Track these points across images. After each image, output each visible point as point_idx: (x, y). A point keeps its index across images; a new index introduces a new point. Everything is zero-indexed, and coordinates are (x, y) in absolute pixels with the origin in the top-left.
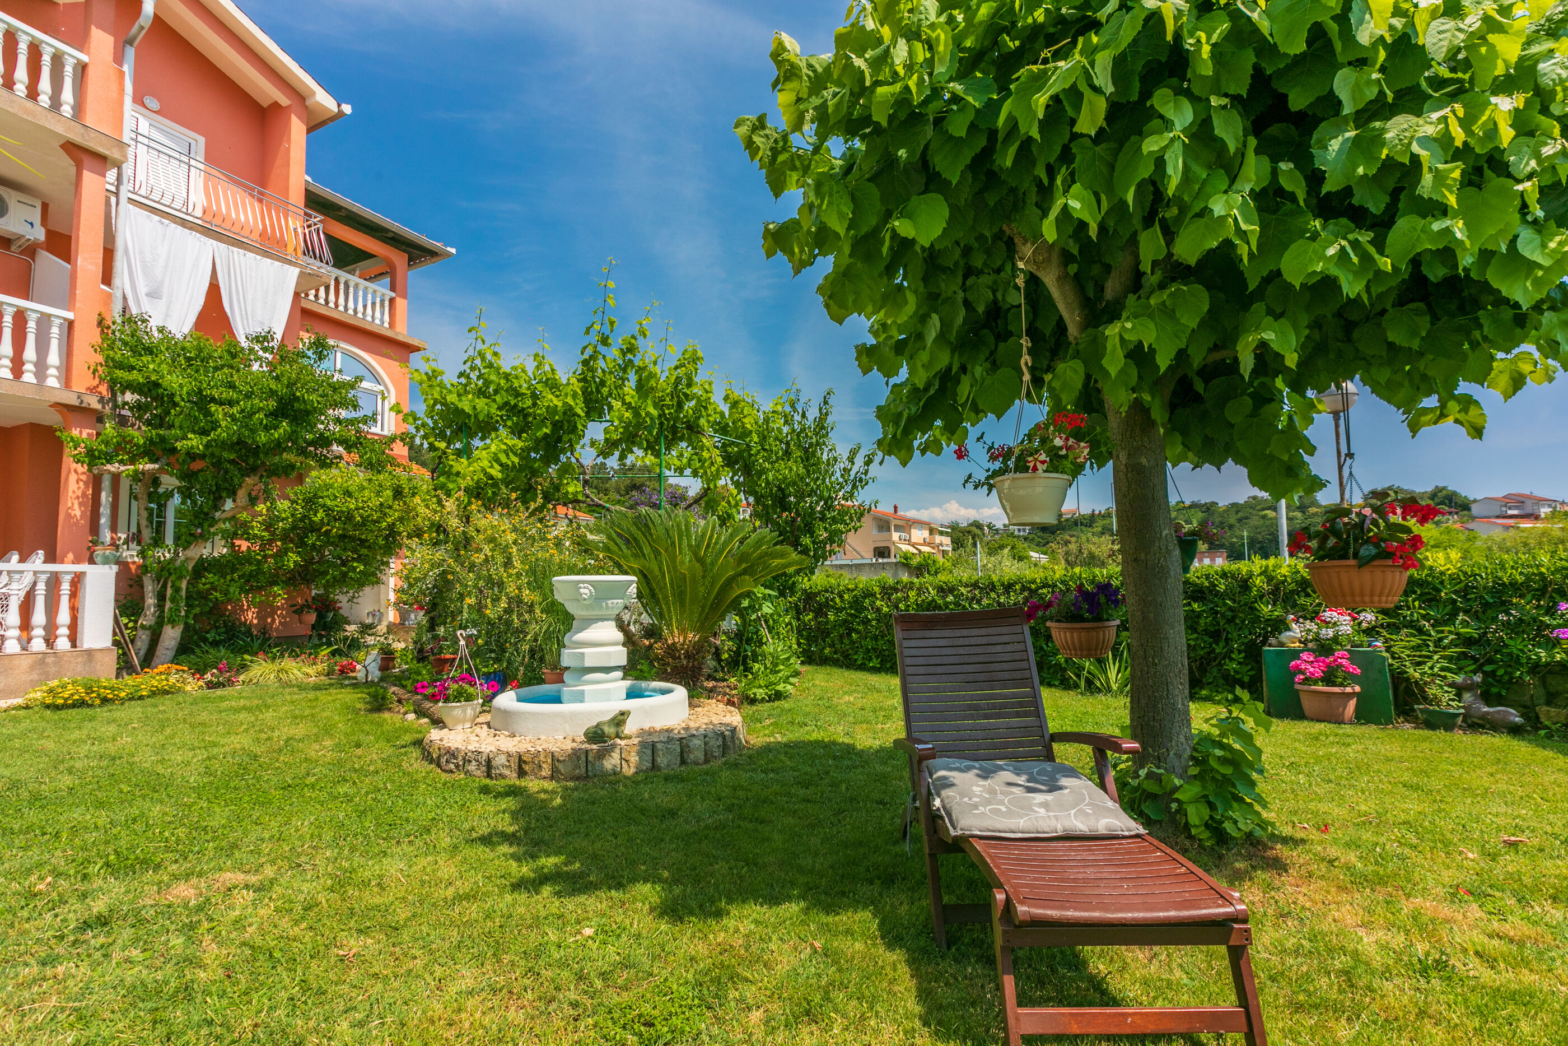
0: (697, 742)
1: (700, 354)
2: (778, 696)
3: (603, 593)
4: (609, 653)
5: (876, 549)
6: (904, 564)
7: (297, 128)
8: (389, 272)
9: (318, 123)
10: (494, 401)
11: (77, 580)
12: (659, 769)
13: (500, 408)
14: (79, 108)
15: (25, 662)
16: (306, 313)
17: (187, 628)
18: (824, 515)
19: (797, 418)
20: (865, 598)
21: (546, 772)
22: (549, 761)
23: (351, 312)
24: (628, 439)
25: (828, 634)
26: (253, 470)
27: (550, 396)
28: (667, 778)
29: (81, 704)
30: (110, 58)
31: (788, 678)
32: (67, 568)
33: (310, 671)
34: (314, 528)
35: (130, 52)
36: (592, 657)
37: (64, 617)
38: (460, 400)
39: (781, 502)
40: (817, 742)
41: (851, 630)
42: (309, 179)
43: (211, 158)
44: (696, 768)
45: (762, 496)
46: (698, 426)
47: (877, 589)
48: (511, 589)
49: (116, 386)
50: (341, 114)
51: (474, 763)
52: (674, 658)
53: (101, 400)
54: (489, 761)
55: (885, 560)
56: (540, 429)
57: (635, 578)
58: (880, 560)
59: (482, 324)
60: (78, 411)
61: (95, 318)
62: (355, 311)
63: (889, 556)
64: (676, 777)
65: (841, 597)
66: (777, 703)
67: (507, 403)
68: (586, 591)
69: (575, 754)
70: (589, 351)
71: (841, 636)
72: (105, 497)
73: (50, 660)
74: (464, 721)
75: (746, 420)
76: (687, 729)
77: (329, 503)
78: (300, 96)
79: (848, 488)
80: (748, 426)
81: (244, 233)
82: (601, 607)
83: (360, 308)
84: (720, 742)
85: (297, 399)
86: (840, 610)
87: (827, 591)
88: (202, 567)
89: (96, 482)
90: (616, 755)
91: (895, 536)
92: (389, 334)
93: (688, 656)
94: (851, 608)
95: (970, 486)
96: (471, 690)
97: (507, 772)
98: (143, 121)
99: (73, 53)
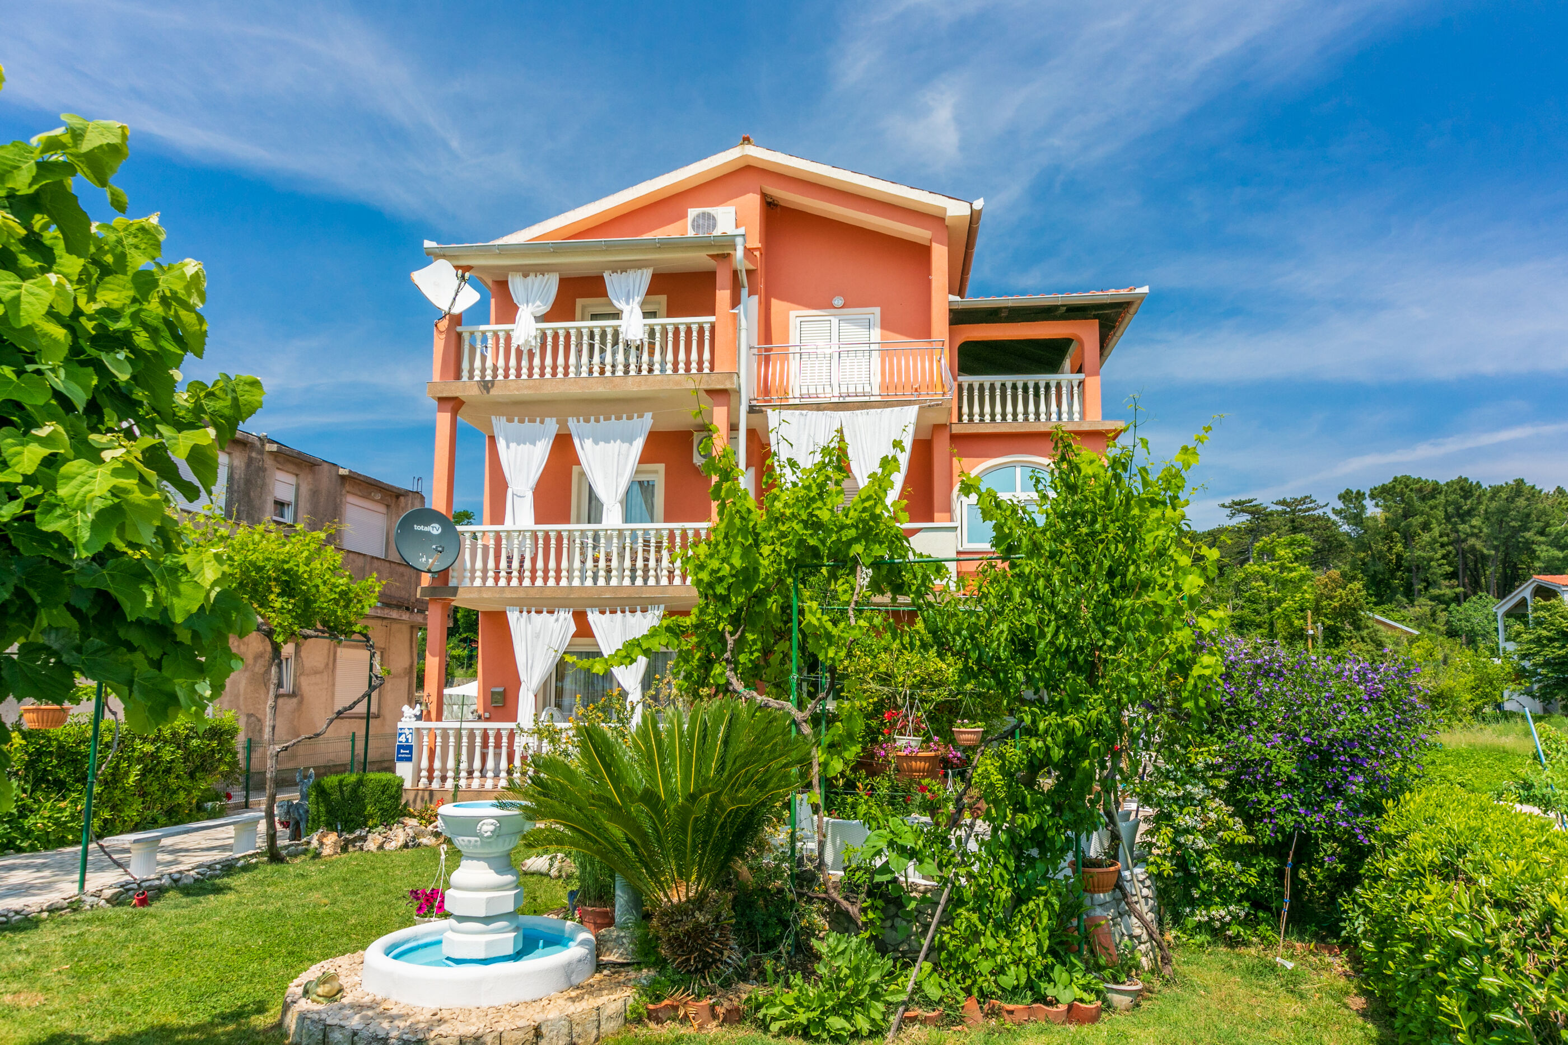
30: (729, 307)
35: (745, 293)
42: (954, 298)
43: (886, 325)
50: (974, 212)
78: (935, 219)
92: (1079, 427)
98: (835, 321)
99: (706, 320)
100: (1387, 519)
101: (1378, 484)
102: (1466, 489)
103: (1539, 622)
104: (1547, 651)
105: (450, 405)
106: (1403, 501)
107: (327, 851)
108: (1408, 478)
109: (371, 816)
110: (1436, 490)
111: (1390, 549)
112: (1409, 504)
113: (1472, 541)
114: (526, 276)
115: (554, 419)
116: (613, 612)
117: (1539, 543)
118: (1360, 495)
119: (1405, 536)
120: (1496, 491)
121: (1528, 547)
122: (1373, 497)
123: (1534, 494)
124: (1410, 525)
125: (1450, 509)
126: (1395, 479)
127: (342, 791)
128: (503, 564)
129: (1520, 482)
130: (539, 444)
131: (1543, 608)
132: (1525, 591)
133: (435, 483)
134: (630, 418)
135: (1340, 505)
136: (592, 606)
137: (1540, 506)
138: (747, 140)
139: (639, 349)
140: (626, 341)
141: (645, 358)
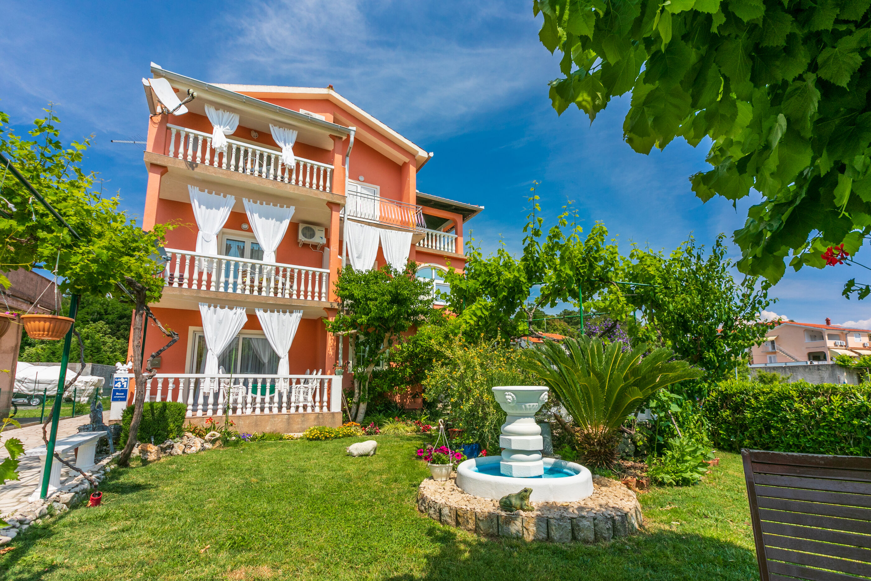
0: (586, 523)
1: (605, 229)
2: (686, 482)
3: (522, 398)
4: (528, 441)
5: (810, 354)
6: (840, 366)
7: (412, 170)
8: (454, 228)
9: (421, 166)
10: (478, 280)
11: (330, 381)
12: (552, 541)
13: (481, 285)
14: (331, 188)
15: (312, 417)
16: (418, 253)
17: (368, 404)
18: (726, 334)
19: (694, 260)
20: (782, 400)
21: (471, 526)
22: (474, 518)
23: (438, 249)
24: (555, 292)
25: (747, 429)
26: (388, 329)
27: (507, 273)
28: (556, 552)
29: (318, 439)
30: (341, 164)
31: (696, 467)
32: (328, 376)
33: (408, 429)
34: (417, 355)
35: (348, 159)
36: (516, 442)
37: (325, 398)
38: (461, 283)
39: (684, 326)
40: (711, 539)
41: (768, 428)
42: (418, 191)
43: (382, 195)
44: (583, 547)
45: (666, 322)
46: (607, 278)
47: (794, 393)
48: (476, 393)
49: (344, 298)
50: (429, 157)
51: (433, 509)
52: (590, 444)
53: (338, 305)
54: (440, 510)
55: (821, 363)
56: (501, 293)
57: (547, 388)
58: (815, 363)
59: (473, 239)
60: (330, 310)
61: (336, 270)
62: (440, 248)
63: (825, 359)
64: (562, 552)
65: (756, 398)
66: (684, 489)
67: (485, 281)
68: (510, 397)
69: (491, 517)
70: (528, 241)
71: (760, 431)
72: (341, 346)
73: (320, 416)
74: (441, 476)
75: (649, 269)
76: (581, 509)
77: (421, 343)
78: (412, 155)
79: (749, 310)
80: (652, 273)
81: (391, 222)
82: (521, 409)
83: (442, 246)
84: (609, 525)
85: (399, 294)
86: (755, 410)
87: (742, 393)
88: (375, 375)
89: (337, 339)
90: (518, 523)
91: (830, 343)
92: (455, 256)
93: (600, 443)
94: (768, 408)
95: (854, 295)
96: (444, 457)
97: (449, 520)
98: (359, 187)
99: (329, 166)
105: (161, 170)
107: (152, 457)
109: (171, 431)
114: (217, 109)
115: (233, 197)
116: (272, 311)
127: (153, 414)
128: (196, 276)
130: (222, 209)
133: (145, 218)
134: (282, 207)
136: (259, 308)
138: (331, 87)
139: (291, 171)
140: (283, 165)
141: (294, 176)
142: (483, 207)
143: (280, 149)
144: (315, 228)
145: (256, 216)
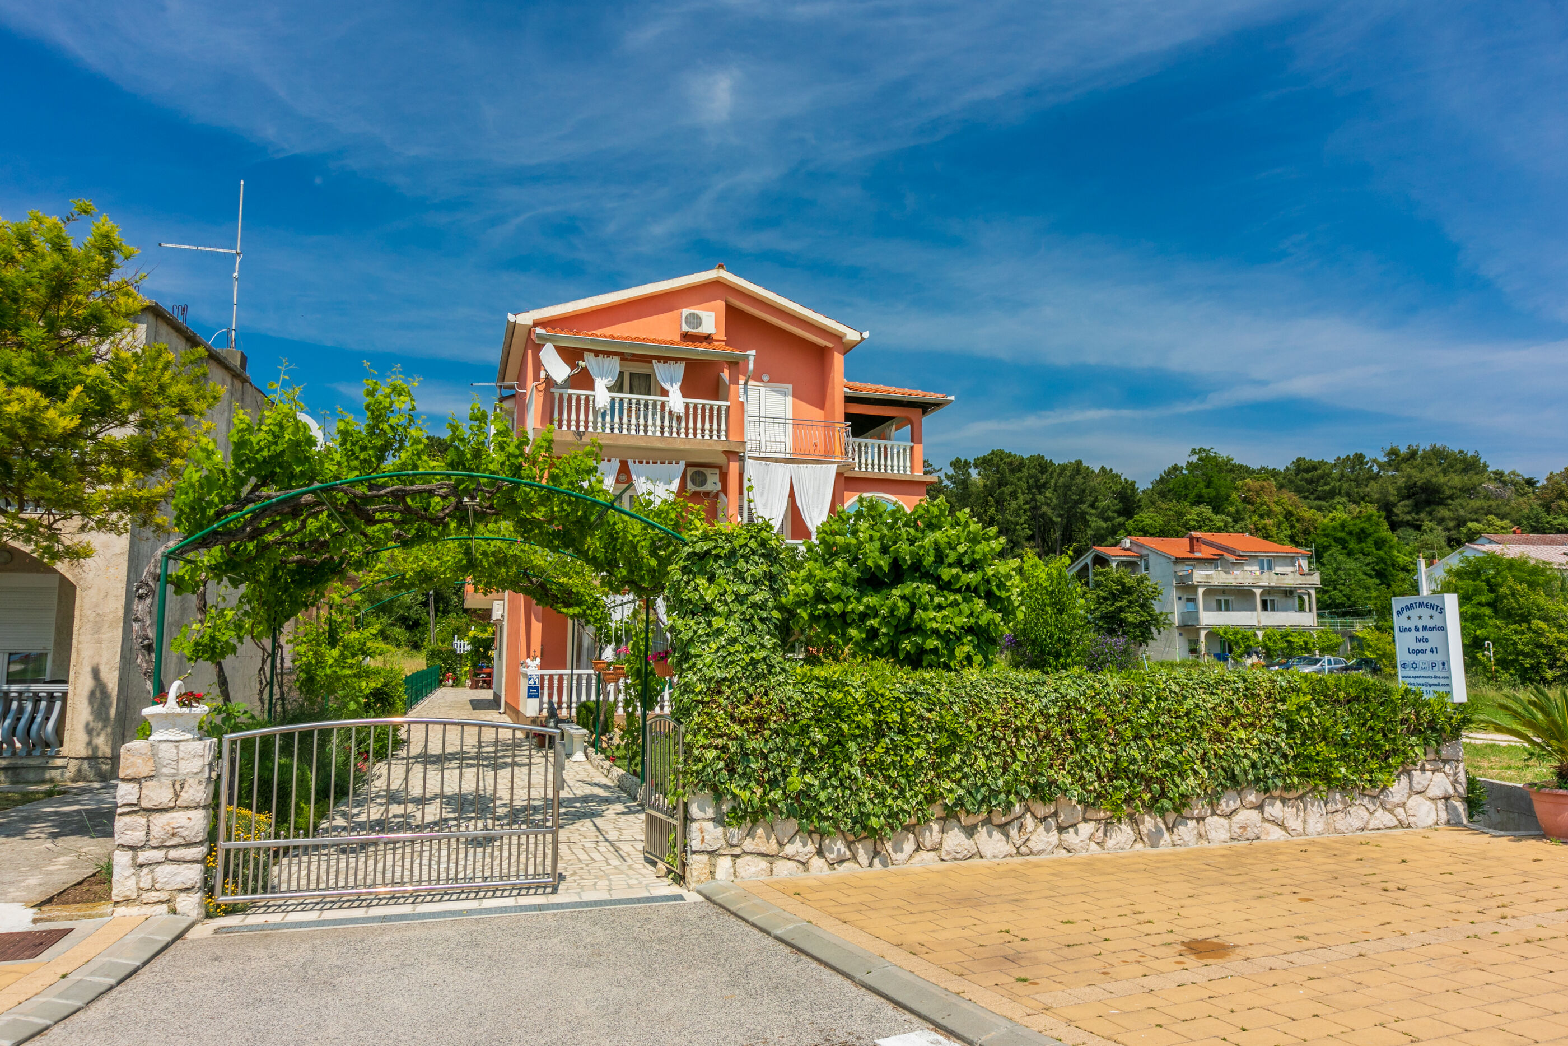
16: (851, 480)
23: (882, 468)
30: (738, 397)
43: (796, 395)
50: (863, 338)
62: (886, 466)
78: (837, 340)
83: (889, 462)
92: (908, 478)
98: (763, 389)
99: (724, 403)
100: (985, 486)
101: (981, 455)
102: (1043, 465)
103: (1098, 585)
104: (1103, 607)
106: (998, 471)
108: (1002, 452)
110: (1022, 464)
111: (986, 511)
112: (1003, 476)
113: (1045, 509)
117: (1091, 515)
118: (967, 464)
119: (998, 502)
120: (1063, 468)
121: (1083, 517)
122: (976, 466)
123: (1089, 473)
124: (1003, 493)
125: (1031, 481)
126: (993, 453)
129: (1079, 463)
131: (1101, 574)
132: (1088, 559)
134: (670, 464)
135: (951, 472)
137: (1092, 484)
138: (721, 267)
139: (679, 418)
140: (670, 412)
141: (683, 424)
142: (952, 398)
143: (665, 393)
144: (707, 471)
145: (643, 480)
